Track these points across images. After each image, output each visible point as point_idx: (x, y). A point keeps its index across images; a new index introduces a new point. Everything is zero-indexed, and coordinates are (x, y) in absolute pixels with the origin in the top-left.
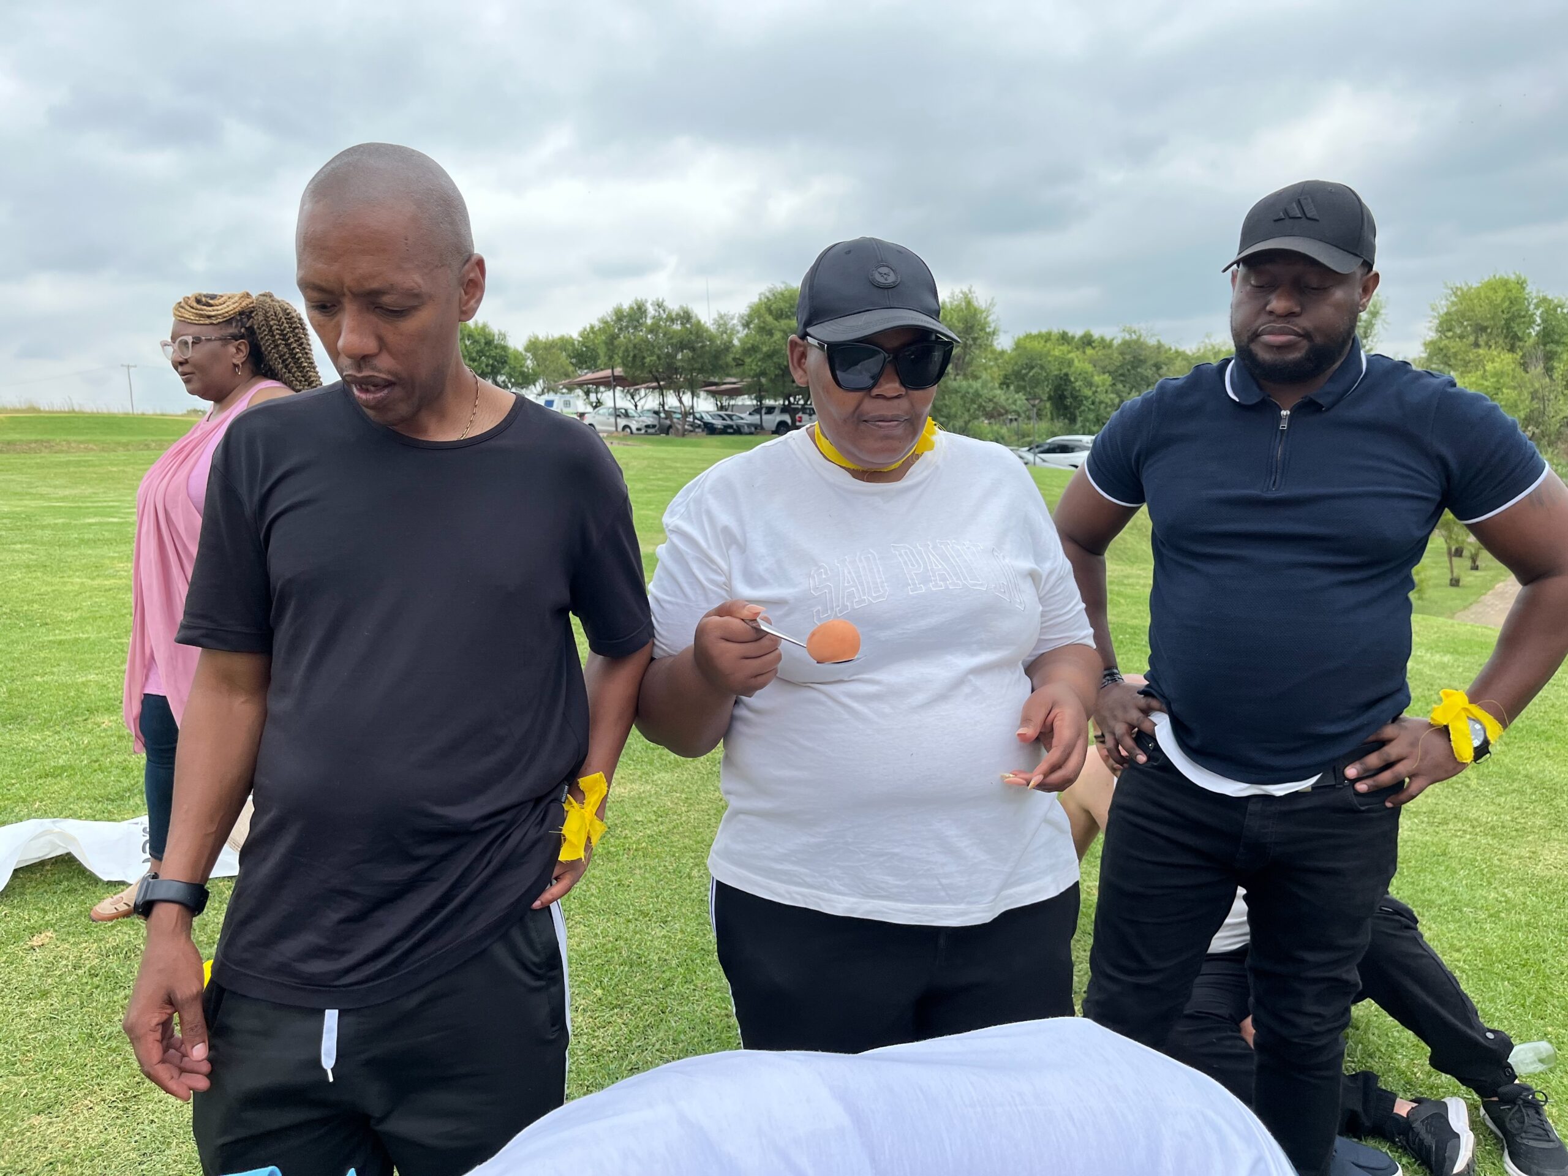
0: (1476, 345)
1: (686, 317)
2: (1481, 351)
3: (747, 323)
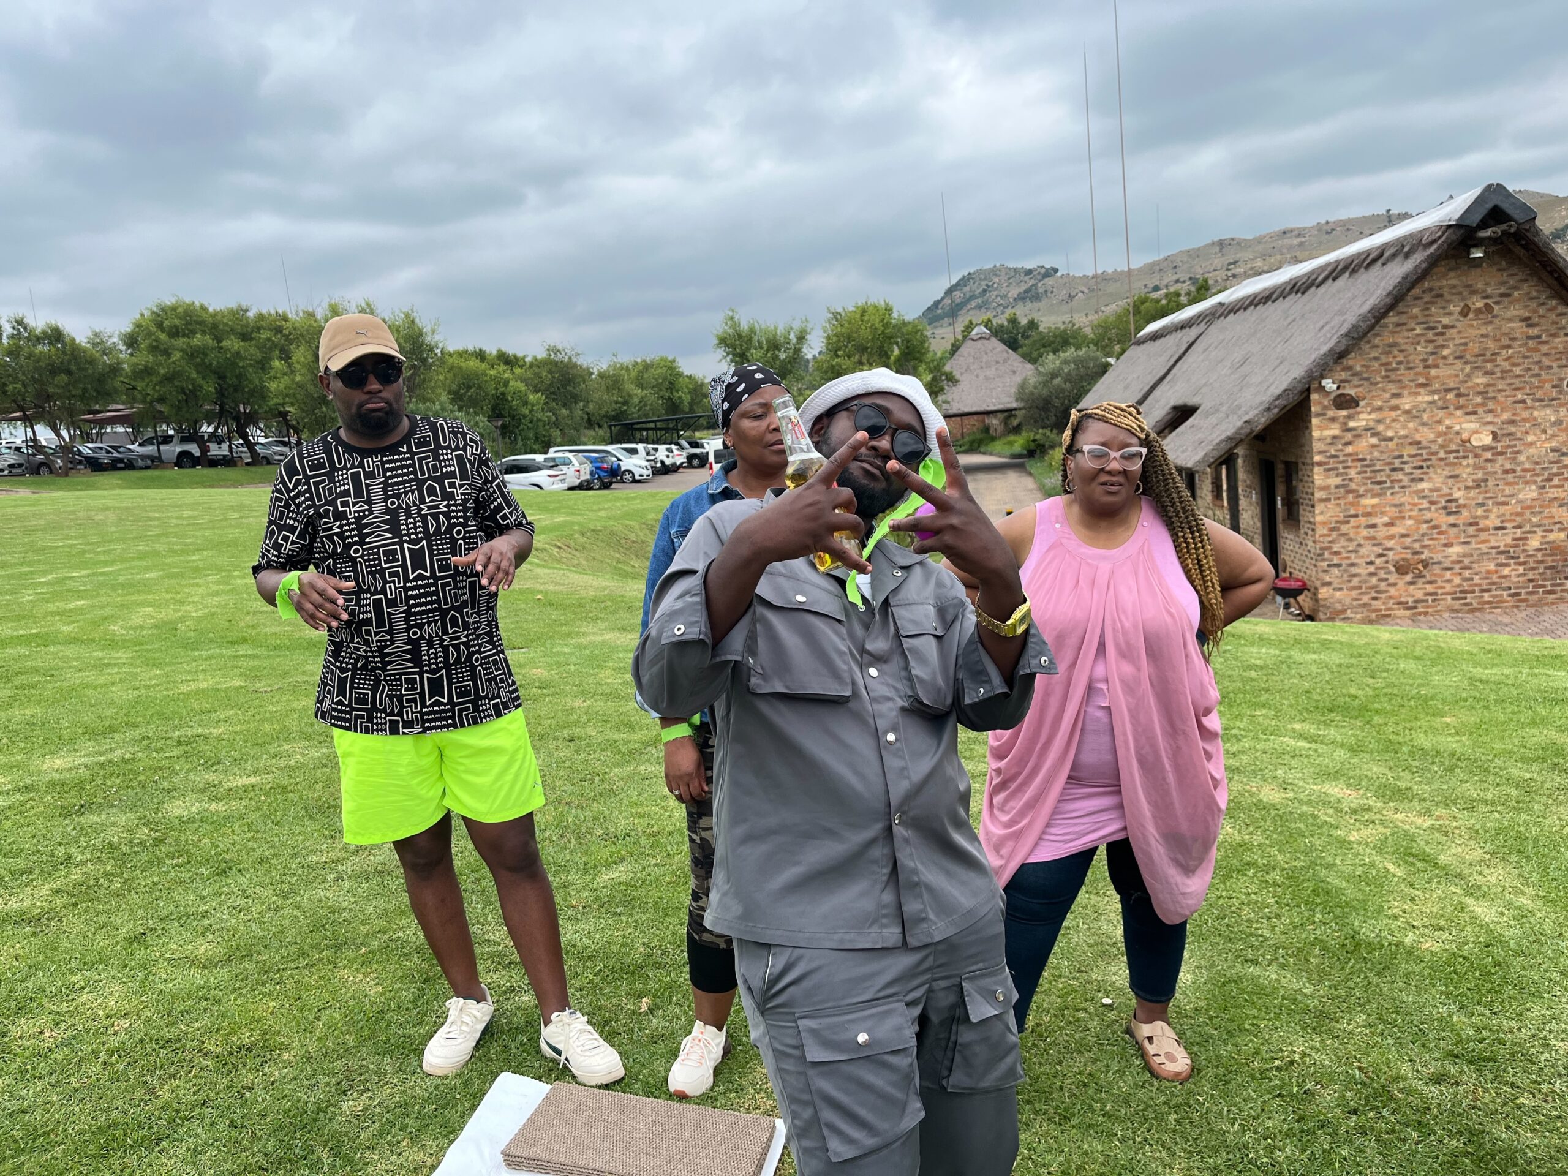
1: (55, 335)
3: (131, 341)
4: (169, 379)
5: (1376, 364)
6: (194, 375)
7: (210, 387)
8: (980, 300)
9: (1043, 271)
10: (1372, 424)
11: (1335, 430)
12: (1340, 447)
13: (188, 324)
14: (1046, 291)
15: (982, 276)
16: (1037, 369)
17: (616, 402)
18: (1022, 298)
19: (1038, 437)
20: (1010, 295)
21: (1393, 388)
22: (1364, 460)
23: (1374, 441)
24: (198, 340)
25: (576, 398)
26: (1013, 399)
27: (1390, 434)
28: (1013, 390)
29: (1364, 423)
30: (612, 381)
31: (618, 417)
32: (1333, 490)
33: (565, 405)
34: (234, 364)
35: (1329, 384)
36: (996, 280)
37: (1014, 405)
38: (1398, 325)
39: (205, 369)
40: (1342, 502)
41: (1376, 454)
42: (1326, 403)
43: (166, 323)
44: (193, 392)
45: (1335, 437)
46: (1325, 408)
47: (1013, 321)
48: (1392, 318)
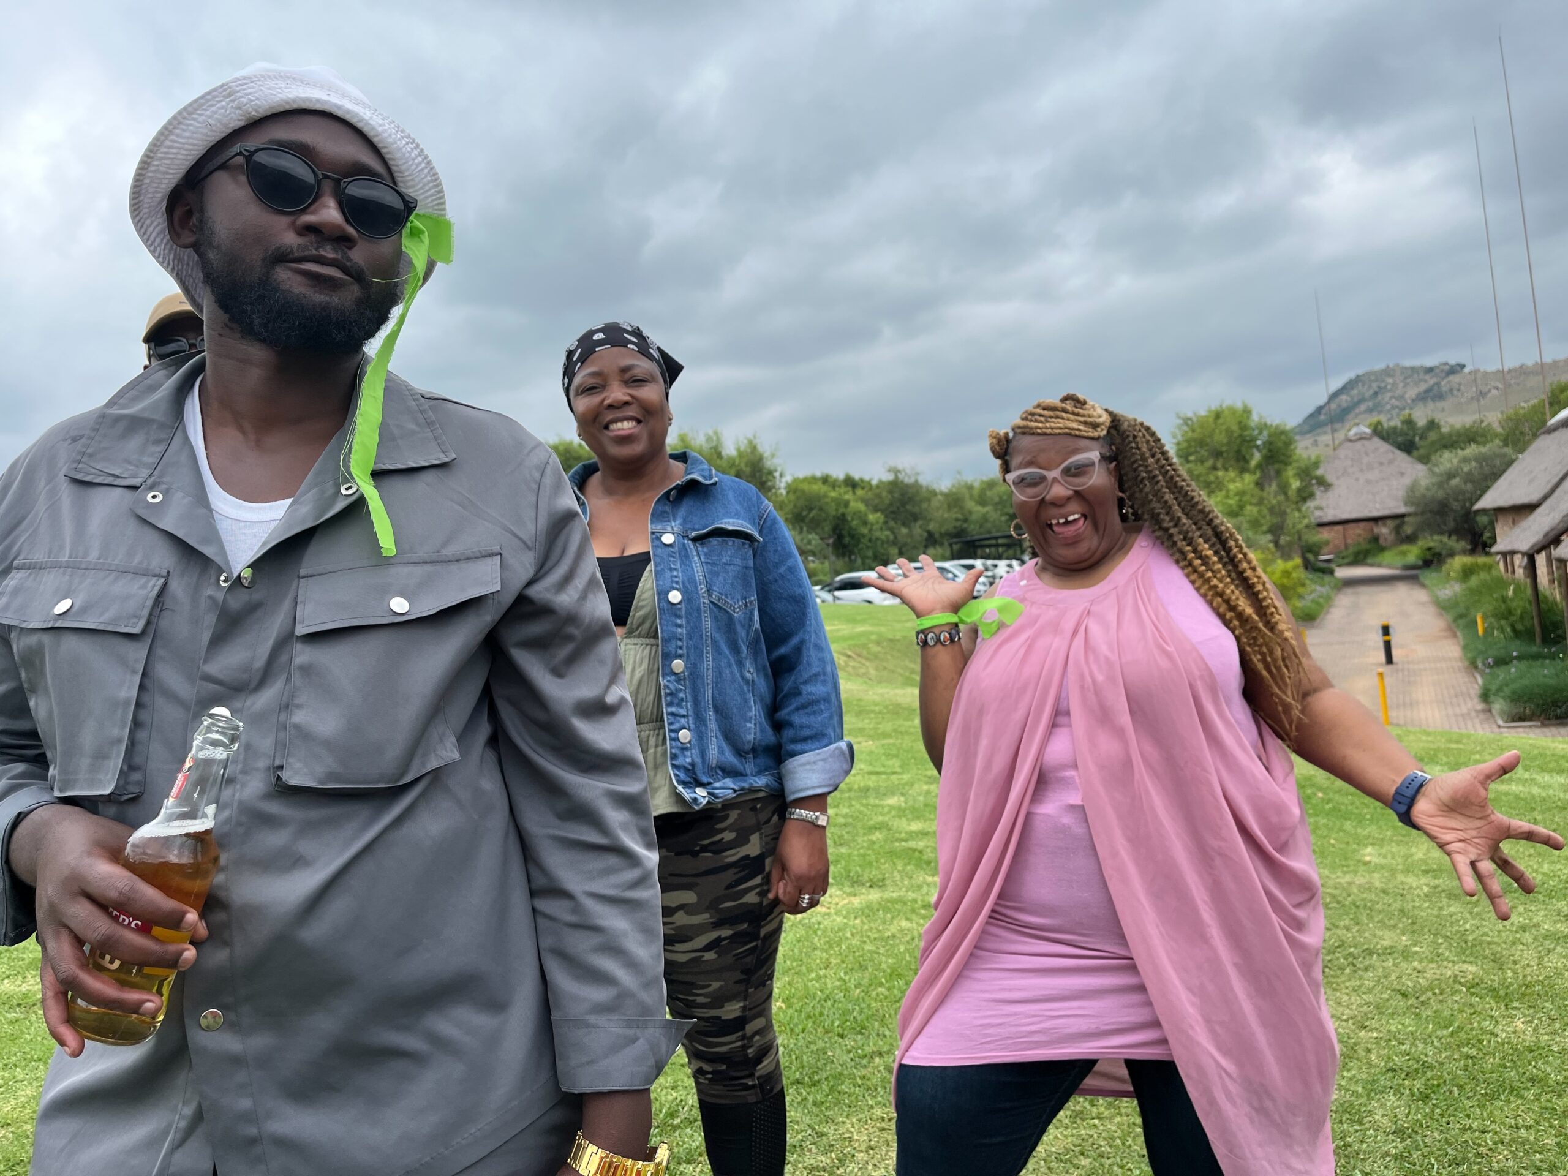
8: (1370, 404)
9: (1447, 367)
14: (1451, 390)
15: (1373, 378)
16: (1430, 470)
17: (957, 520)
18: (1423, 398)
19: (1432, 544)
20: (1407, 396)
25: (915, 517)
26: (1402, 504)
28: (1401, 493)
30: (954, 500)
31: (959, 534)
33: (904, 524)
36: (1390, 380)
37: (1403, 510)
47: (1409, 422)
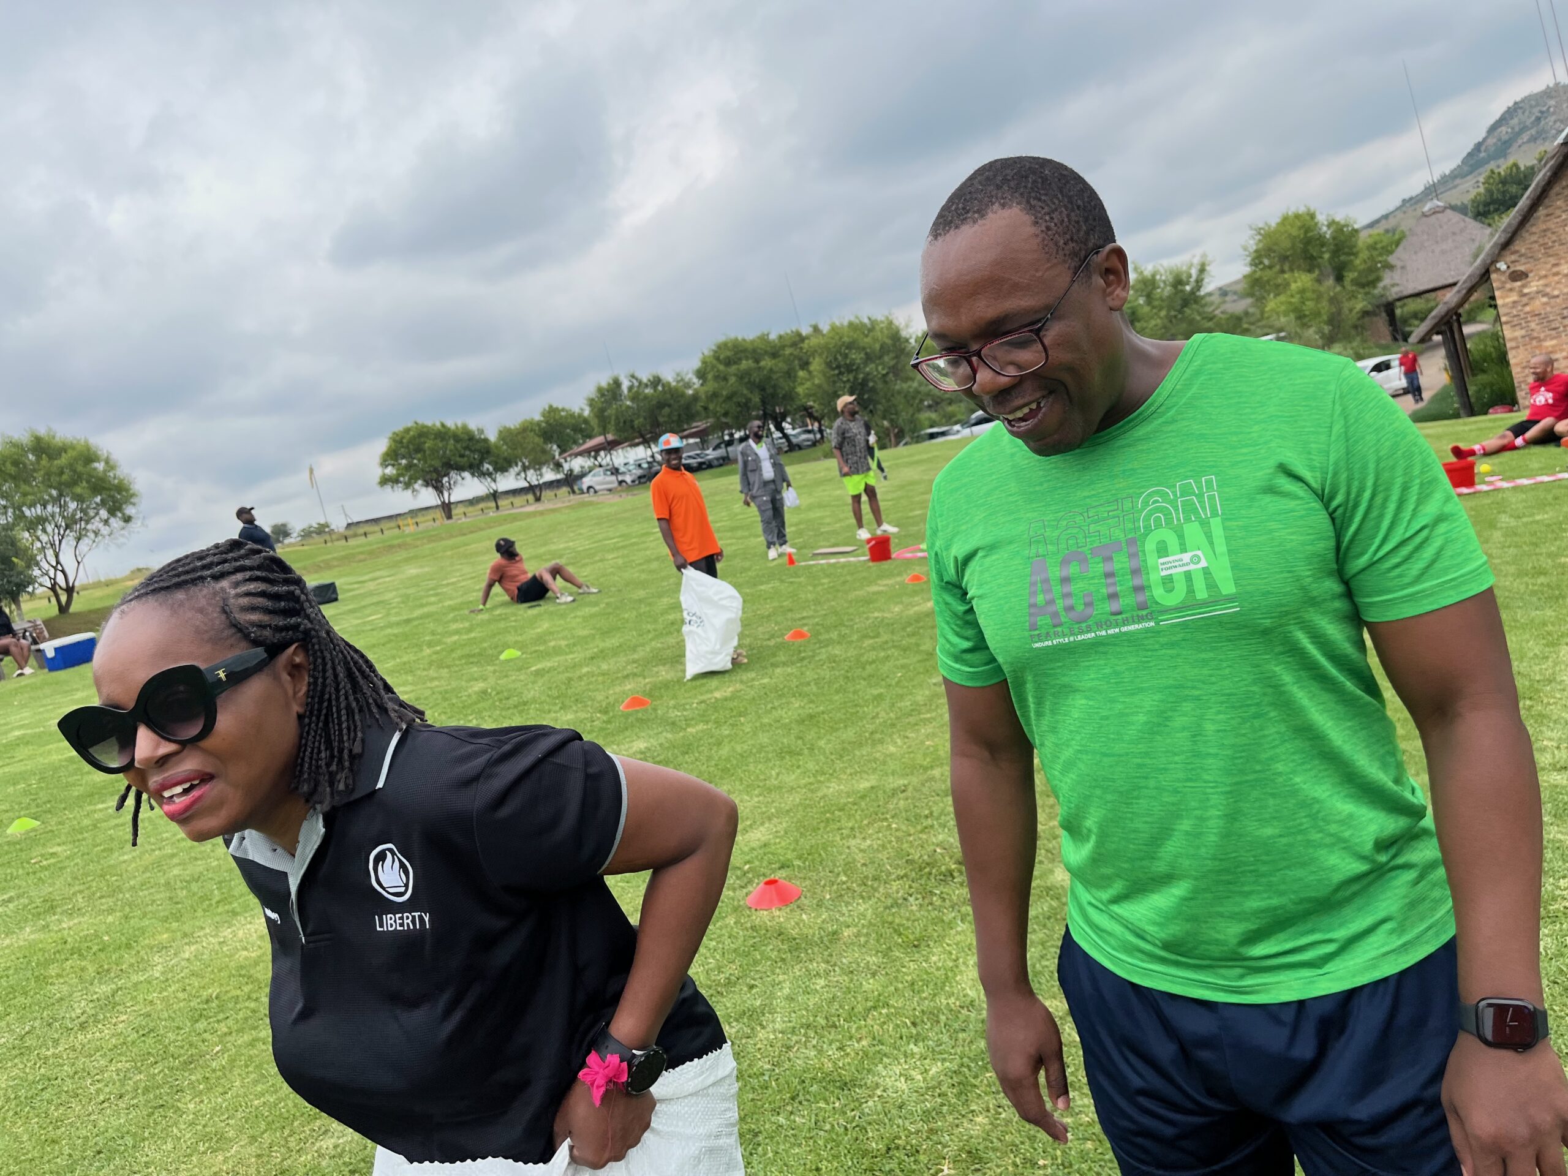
0: (1283, 271)
1: (656, 381)
2: (1286, 276)
3: (701, 374)
4: (729, 398)
5: (1536, 246)
6: (745, 392)
7: (756, 399)
10: (1541, 288)
11: (1514, 297)
12: (1520, 308)
13: (736, 353)
21: (1552, 260)
22: (1539, 314)
23: (1545, 299)
24: (745, 364)
27: (1556, 293)
29: (1535, 289)
32: (1520, 340)
34: (769, 378)
35: (1502, 266)
38: (1548, 215)
39: (752, 386)
40: (1528, 347)
41: (1548, 309)
42: (1503, 279)
43: (722, 357)
44: (746, 404)
45: (1514, 302)
46: (1504, 282)
48: (1541, 212)
